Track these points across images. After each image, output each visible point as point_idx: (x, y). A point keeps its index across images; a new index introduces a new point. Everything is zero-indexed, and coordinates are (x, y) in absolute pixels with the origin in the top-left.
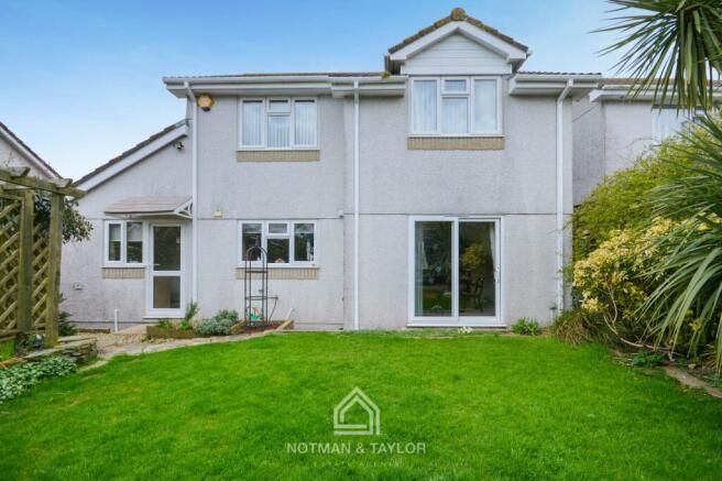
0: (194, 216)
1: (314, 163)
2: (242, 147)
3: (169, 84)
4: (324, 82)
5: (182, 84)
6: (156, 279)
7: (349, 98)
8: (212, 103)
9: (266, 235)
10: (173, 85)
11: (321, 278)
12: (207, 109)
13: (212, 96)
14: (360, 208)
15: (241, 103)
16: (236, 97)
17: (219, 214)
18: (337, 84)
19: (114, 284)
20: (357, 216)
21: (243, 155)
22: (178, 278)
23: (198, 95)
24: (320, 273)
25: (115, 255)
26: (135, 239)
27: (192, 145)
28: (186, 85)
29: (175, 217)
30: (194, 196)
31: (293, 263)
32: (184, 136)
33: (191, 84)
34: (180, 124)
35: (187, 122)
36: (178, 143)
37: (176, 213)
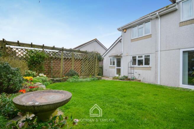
0: (123, 56)
1: (150, 38)
2: (132, 38)
3: (118, 29)
4: (148, 17)
5: (120, 29)
6: (117, 69)
7: (157, 18)
8: (126, 31)
9: (137, 59)
10: (119, 29)
11: (152, 70)
12: (125, 32)
13: (126, 29)
14: (160, 49)
15: (132, 28)
16: (131, 27)
17: (127, 55)
18: (152, 16)
19: (111, 69)
20: (159, 51)
21: (132, 40)
22: (120, 69)
23: (123, 30)
24: (151, 68)
25: (111, 64)
26: (114, 61)
27: (122, 41)
28: (121, 29)
29: (119, 56)
30: (123, 51)
31: (144, 66)
32: (121, 39)
33: (122, 28)
34: (120, 37)
35: (122, 36)
36: (120, 41)
37: (118, 55)
